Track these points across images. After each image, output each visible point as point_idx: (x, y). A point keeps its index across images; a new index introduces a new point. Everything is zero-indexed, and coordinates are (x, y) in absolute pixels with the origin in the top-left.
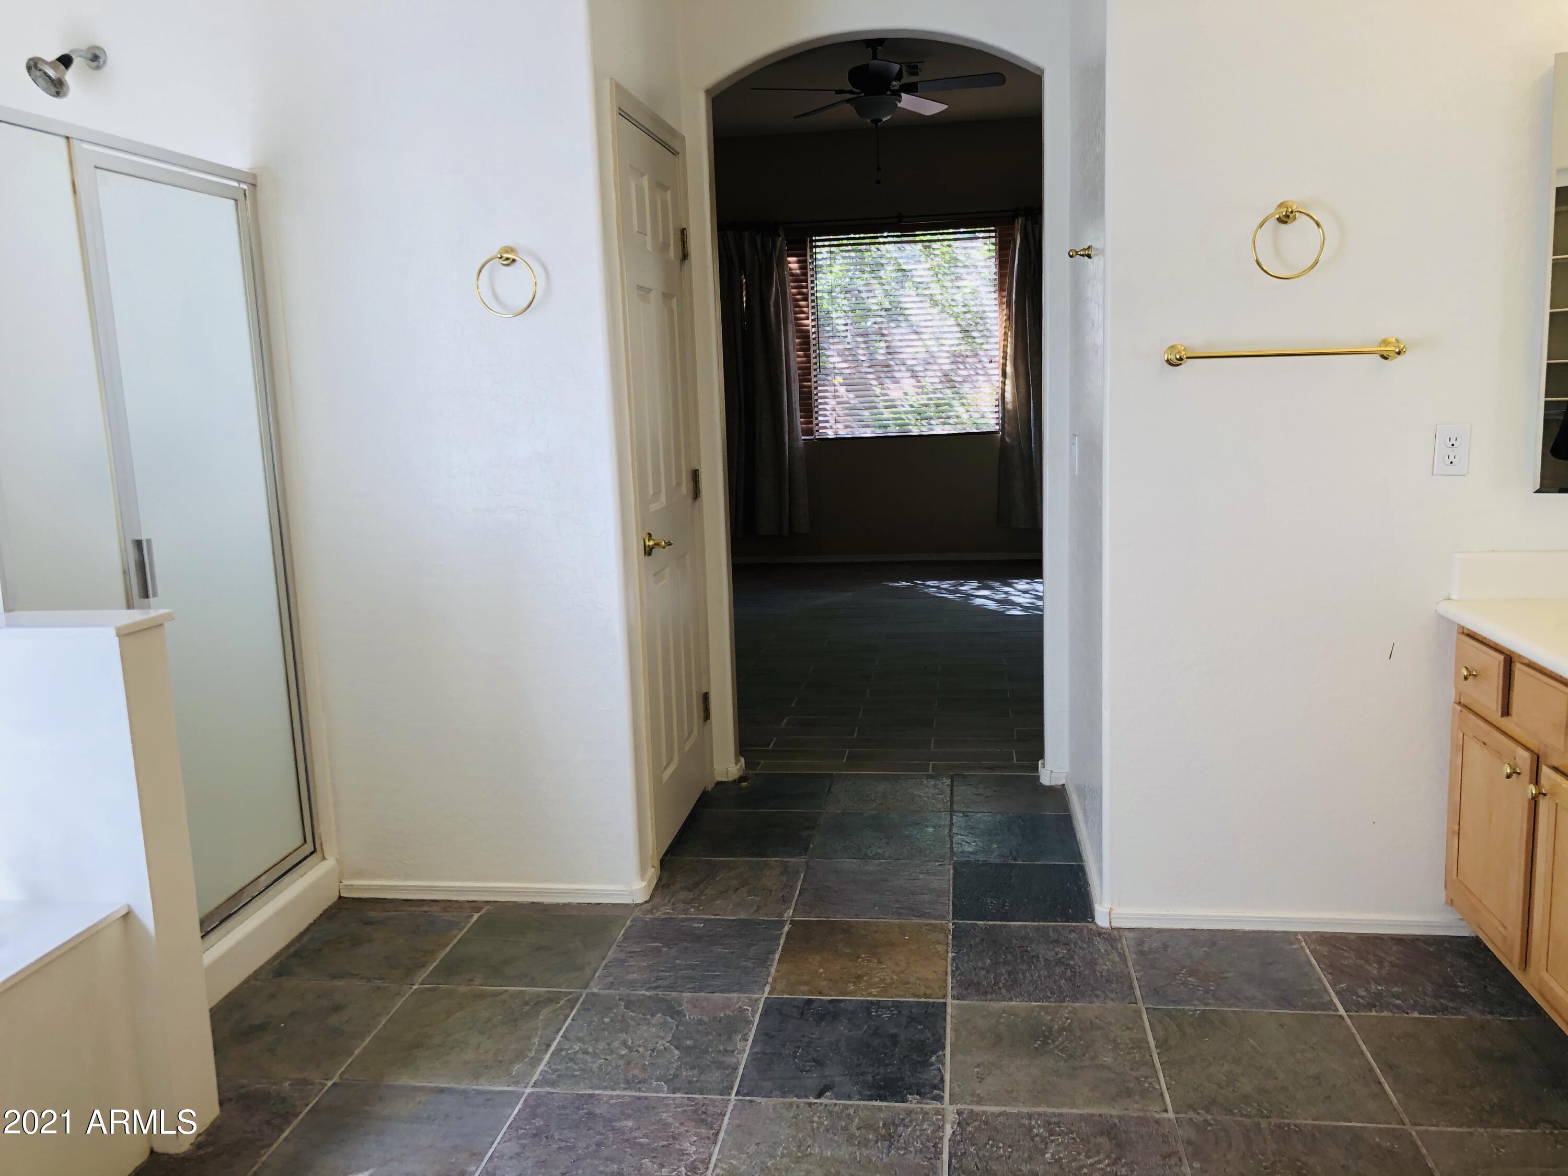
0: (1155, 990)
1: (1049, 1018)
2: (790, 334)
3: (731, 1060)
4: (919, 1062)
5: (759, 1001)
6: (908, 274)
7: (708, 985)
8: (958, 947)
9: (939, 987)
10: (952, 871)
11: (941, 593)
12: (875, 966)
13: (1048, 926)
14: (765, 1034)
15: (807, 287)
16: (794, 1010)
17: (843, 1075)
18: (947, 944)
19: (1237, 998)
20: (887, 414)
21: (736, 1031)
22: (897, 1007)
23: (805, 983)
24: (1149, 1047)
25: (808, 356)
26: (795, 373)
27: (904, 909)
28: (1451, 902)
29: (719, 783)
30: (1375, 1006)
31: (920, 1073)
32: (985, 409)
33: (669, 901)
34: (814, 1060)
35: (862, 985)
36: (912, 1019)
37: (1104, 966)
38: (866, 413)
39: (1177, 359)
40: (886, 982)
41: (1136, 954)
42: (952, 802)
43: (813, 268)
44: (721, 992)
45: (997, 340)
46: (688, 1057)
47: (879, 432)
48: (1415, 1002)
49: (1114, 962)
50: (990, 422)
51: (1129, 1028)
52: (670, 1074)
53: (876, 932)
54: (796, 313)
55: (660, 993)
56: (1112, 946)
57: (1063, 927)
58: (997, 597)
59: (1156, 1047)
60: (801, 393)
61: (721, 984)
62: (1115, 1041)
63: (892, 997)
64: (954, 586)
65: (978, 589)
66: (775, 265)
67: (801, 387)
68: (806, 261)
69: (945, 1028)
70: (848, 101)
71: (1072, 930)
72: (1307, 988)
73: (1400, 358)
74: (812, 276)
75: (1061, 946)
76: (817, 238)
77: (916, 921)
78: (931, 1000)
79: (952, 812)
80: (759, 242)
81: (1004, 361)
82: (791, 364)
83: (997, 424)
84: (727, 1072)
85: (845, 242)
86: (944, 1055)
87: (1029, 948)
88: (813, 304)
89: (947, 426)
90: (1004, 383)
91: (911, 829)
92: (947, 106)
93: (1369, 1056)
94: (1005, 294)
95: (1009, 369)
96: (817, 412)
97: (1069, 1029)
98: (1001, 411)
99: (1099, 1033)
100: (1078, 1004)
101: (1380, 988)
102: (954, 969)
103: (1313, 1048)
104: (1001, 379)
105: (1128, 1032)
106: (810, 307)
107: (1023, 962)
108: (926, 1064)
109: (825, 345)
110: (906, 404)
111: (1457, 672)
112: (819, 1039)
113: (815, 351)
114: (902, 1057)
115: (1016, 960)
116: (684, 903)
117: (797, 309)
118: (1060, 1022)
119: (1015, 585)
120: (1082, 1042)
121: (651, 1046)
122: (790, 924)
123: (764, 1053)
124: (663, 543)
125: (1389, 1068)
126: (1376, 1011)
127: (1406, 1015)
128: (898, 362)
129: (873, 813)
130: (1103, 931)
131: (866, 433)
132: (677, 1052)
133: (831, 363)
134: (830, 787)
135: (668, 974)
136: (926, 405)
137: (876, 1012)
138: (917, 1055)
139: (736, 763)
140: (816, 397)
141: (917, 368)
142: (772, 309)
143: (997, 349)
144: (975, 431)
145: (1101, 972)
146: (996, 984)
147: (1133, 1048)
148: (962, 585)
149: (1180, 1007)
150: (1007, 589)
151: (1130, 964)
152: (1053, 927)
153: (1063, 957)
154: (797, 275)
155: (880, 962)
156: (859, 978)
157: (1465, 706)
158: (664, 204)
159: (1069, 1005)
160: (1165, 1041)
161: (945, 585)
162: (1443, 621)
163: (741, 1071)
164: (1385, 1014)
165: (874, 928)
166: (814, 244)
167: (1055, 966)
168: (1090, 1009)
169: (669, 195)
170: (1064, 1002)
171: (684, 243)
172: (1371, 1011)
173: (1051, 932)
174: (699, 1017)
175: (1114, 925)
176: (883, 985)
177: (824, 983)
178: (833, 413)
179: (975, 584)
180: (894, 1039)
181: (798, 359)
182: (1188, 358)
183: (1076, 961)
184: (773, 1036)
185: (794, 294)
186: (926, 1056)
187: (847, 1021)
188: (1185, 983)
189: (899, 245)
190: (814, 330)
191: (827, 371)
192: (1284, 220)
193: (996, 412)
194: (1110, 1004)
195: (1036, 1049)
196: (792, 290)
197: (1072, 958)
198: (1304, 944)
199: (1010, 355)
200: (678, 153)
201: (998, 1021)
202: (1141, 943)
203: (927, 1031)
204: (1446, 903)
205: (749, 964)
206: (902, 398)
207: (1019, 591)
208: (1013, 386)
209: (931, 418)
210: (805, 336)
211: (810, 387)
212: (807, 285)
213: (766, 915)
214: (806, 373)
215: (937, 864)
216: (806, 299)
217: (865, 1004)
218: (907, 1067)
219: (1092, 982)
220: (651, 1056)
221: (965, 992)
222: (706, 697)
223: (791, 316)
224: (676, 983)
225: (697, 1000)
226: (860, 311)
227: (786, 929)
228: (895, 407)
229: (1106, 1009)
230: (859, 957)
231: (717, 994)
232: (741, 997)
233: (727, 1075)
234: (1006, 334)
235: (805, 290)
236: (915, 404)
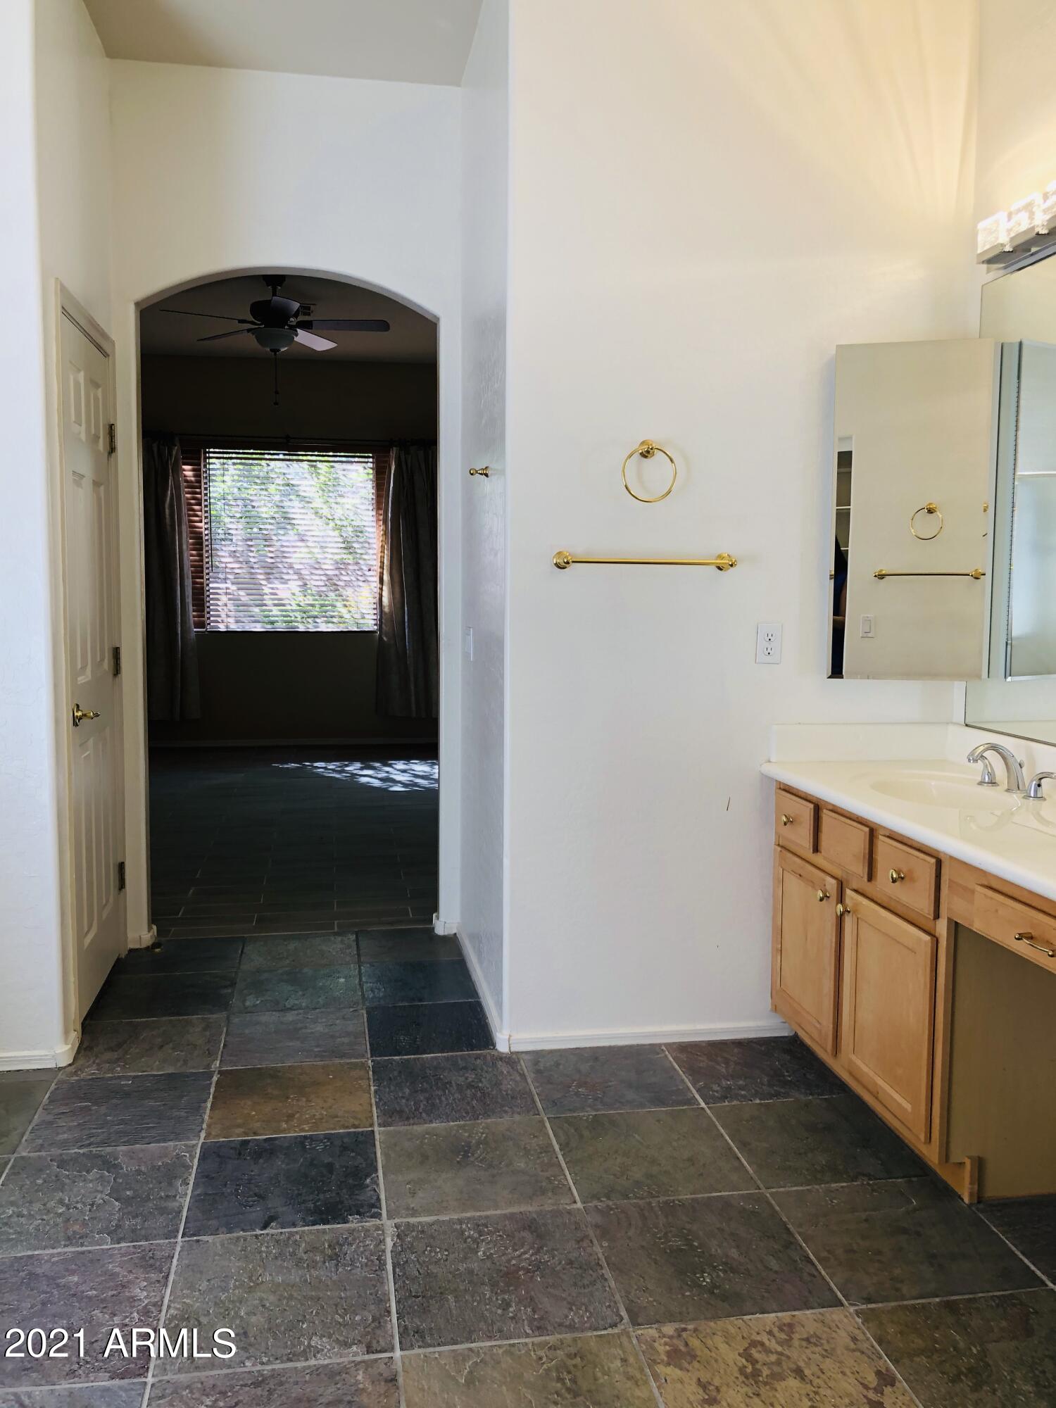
0: (554, 1102)
1: (466, 1134)
2: (184, 535)
3: (173, 1205)
4: (355, 1185)
5: (195, 1148)
6: (295, 488)
7: (143, 1137)
8: (378, 1080)
9: (366, 1118)
10: (365, 1015)
11: (329, 773)
12: (304, 1104)
13: (456, 1056)
14: (205, 1177)
15: (200, 493)
16: (231, 1151)
17: (285, 1206)
18: (369, 1079)
19: (620, 1102)
20: (275, 611)
21: (176, 1177)
22: (329, 1139)
23: (239, 1126)
24: (554, 1150)
25: (201, 556)
26: (188, 571)
27: (326, 1052)
28: (775, 1009)
29: (131, 951)
30: (727, 1098)
31: (356, 1195)
32: (364, 611)
33: (94, 1062)
34: (256, 1195)
35: (295, 1122)
36: (344, 1148)
37: (508, 1085)
38: (257, 610)
39: (565, 563)
40: (316, 1117)
41: (534, 1073)
42: (359, 955)
43: (206, 477)
44: (158, 1141)
45: (375, 552)
46: (130, 1208)
47: (269, 628)
48: (756, 1090)
49: (516, 1081)
50: (369, 623)
51: (536, 1137)
52: (112, 1226)
53: (301, 1074)
54: (189, 515)
55: (94, 1149)
56: (512, 1068)
57: (469, 1055)
58: (380, 776)
59: (561, 1150)
60: (193, 588)
61: (156, 1135)
62: (525, 1148)
63: (324, 1131)
64: (340, 767)
65: (362, 769)
66: (170, 471)
67: (194, 583)
68: (200, 470)
69: (375, 1153)
70: (249, 330)
71: (478, 1057)
72: (675, 1088)
73: (732, 569)
74: (206, 483)
75: (470, 1072)
76: (211, 450)
77: (337, 1061)
78: (360, 1130)
79: (360, 964)
80: (155, 449)
81: (381, 570)
82: (185, 562)
83: (376, 625)
84: (170, 1216)
85: (234, 455)
86: (378, 1176)
87: (442, 1076)
88: (206, 509)
89: (330, 625)
90: (381, 589)
91: (324, 981)
92: (336, 345)
93: (727, 1138)
94: (381, 512)
95: (386, 577)
96: (209, 607)
97: (485, 1142)
98: (378, 613)
99: (511, 1143)
100: (489, 1120)
101: (729, 1083)
102: (377, 1100)
103: (684, 1136)
104: (379, 586)
105: (535, 1139)
106: (203, 511)
107: (438, 1089)
108: (362, 1187)
109: (218, 547)
110: (293, 603)
111: (778, 819)
112: (259, 1175)
113: (207, 551)
114: (339, 1183)
115: (431, 1088)
116: (109, 1063)
117: (191, 512)
118: (477, 1138)
119: (394, 766)
120: (498, 1153)
121: (89, 1201)
122: (218, 1074)
123: (206, 1194)
124: (92, 714)
125: (743, 1145)
126: (728, 1102)
127: (750, 1102)
128: (286, 565)
129: (287, 969)
130: (504, 1055)
131: (255, 627)
132: (117, 1203)
133: (222, 562)
134: (243, 949)
135: (100, 1131)
136: (312, 605)
137: (310, 1145)
138: (353, 1179)
139: (150, 929)
140: (208, 593)
141: (303, 572)
142: (167, 511)
143: (375, 560)
144: (356, 629)
145: (506, 1091)
146: (417, 1109)
147: (541, 1153)
148: (347, 766)
149: (575, 1115)
150: (387, 769)
151: (529, 1081)
152: (461, 1056)
153: (473, 1081)
154: (191, 482)
155: (309, 1101)
156: (290, 1117)
157: (782, 847)
158: (96, 399)
159: (483, 1122)
160: (568, 1144)
161: (331, 766)
162: (766, 778)
163: (185, 1214)
164: (735, 1103)
165: (299, 1071)
166: (207, 455)
167: (466, 1090)
168: (501, 1122)
169: (100, 392)
170: (478, 1119)
171: (112, 437)
172: (725, 1102)
173: (459, 1060)
174: (137, 1168)
175: (513, 1050)
176: (314, 1121)
177: (258, 1124)
178: (225, 608)
179: (358, 765)
180: (330, 1167)
181: (191, 558)
182: (573, 562)
183: (484, 1084)
184: (213, 1178)
185: (188, 499)
186: (361, 1179)
187: (283, 1156)
188: (577, 1094)
189: (288, 463)
190: (207, 532)
191: (218, 570)
192: (646, 454)
193: (374, 614)
194: (517, 1118)
195: (458, 1162)
196: (187, 495)
197: (481, 1081)
198: (667, 1053)
199: (387, 566)
200: (108, 356)
201: (421, 1142)
202: (536, 1063)
203: (359, 1157)
204: (772, 1010)
205: (183, 1114)
206: (289, 597)
207: (398, 770)
208: (389, 592)
209: (316, 617)
210: (198, 539)
211: (202, 583)
212: (201, 492)
213: (194, 1068)
214: (199, 571)
215: (351, 1010)
216: (200, 504)
217: (299, 1140)
218: (344, 1191)
219: (499, 1100)
220: (90, 1211)
221: (390, 1120)
222: (121, 867)
223: (185, 519)
224: (109, 1139)
225: (133, 1153)
226: (250, 517)
227: (215, 1078)
228: (284, 605)
229: (514, 1123)
230: (288, 1098)
231: (152, 1145)
232: (177, 1145)
233: (171, 1220)
234: (382, 546)
235: (199, 496)
236: (301, 604)
